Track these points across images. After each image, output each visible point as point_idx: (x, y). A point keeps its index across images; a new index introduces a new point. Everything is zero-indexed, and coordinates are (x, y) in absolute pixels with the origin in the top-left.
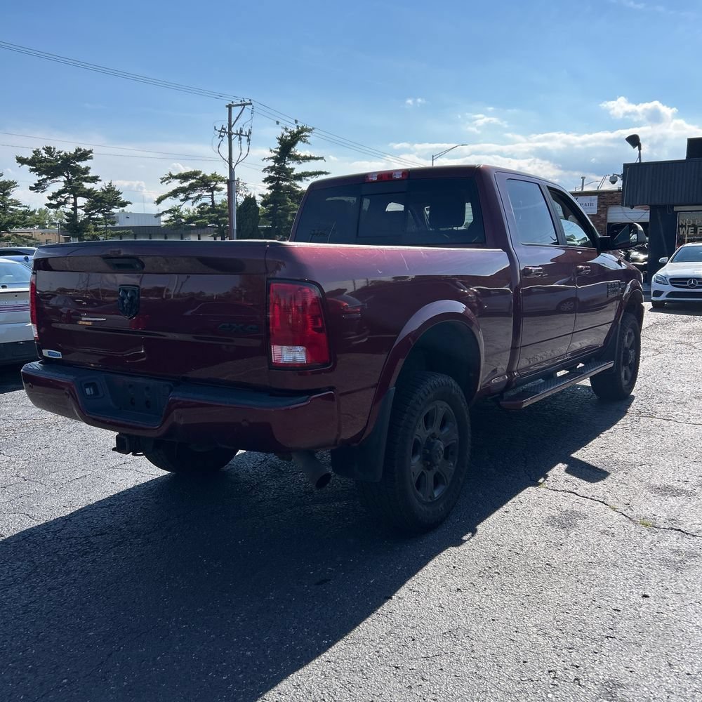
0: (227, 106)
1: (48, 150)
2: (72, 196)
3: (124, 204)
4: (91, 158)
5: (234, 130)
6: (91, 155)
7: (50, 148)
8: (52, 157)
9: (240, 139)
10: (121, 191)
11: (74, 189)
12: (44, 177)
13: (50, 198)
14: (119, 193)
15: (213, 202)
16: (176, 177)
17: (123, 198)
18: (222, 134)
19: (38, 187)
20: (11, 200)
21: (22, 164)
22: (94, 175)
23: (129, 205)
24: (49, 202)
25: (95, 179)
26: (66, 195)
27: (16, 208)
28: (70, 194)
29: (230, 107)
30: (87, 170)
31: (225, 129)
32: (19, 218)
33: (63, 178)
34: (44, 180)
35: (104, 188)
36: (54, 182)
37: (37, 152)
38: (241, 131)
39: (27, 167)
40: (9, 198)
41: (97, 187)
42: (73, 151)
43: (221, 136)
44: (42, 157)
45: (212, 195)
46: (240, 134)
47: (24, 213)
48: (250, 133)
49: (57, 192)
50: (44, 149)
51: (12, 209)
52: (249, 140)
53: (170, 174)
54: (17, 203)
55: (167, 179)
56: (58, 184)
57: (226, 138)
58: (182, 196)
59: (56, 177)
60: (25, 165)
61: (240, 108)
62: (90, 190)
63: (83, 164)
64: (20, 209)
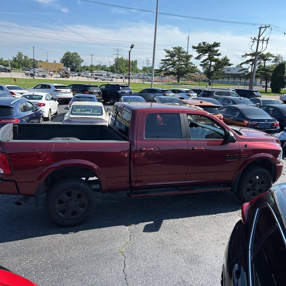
0: (259, 28)
1: (204, 43)
2: (210, 61)
3: (230, 65)
4: (219, 46)
5: (261, 38)
6: (219, 45)
7: (204, 42)
8: (205, 46)
9: (263, 42)
10: (229, 59)
11: (210, 59)
12: (201, 54)
13: (202, 62)
14: (229, 60)
15: (265, 65)
16: (248, 55)
17: (230, 62)
18: (254, 41)
19: (198, 58)
20: (190, 62)
21: (194, 49)
22: (219, 53)
23: (232, 65)
24: (201, 63)
25: (219, 55)
26: (208, 61)
27: (191, 65)
28: (209, 60)
29: (260, 28)
30: (217, 51)
31: (256, 38)
32: (191, 69)
33: (207, 54)
34: (201, 55)
35: (223, 58)
36: (204, 56)
37: (200, 44)
38: (264, 39)
39: (195, 50)
40: (189, 61)
41: (220, 58)
42: (213, 44)
43: (253, 41)
44: (201, 46)
45: (265, 63)
46: (263, 40)
47: (193, 67)
48: (268, 39)
49: (205, 59)
50: (202, 43)
51: (189, 66)
52: (267, 43)
53: (246, 54)
54: (191, 63)
55: (245, 56)
56: (206, 57)
57: (256, 42)
58: (251, 63)
59: (205, 54)
60: (195, 49)
61: (264, 29)
62: (216, 59)
63: (216, 49)
64: (192, 66)
